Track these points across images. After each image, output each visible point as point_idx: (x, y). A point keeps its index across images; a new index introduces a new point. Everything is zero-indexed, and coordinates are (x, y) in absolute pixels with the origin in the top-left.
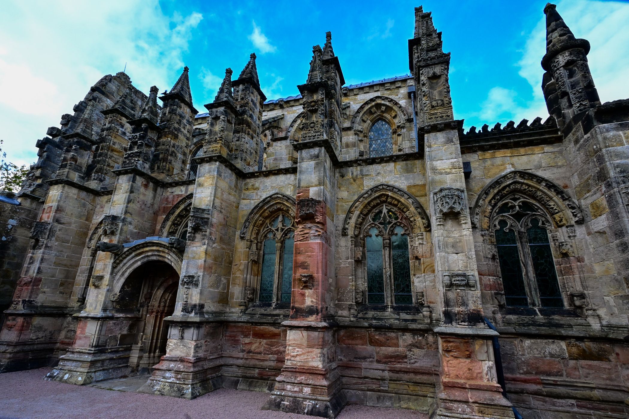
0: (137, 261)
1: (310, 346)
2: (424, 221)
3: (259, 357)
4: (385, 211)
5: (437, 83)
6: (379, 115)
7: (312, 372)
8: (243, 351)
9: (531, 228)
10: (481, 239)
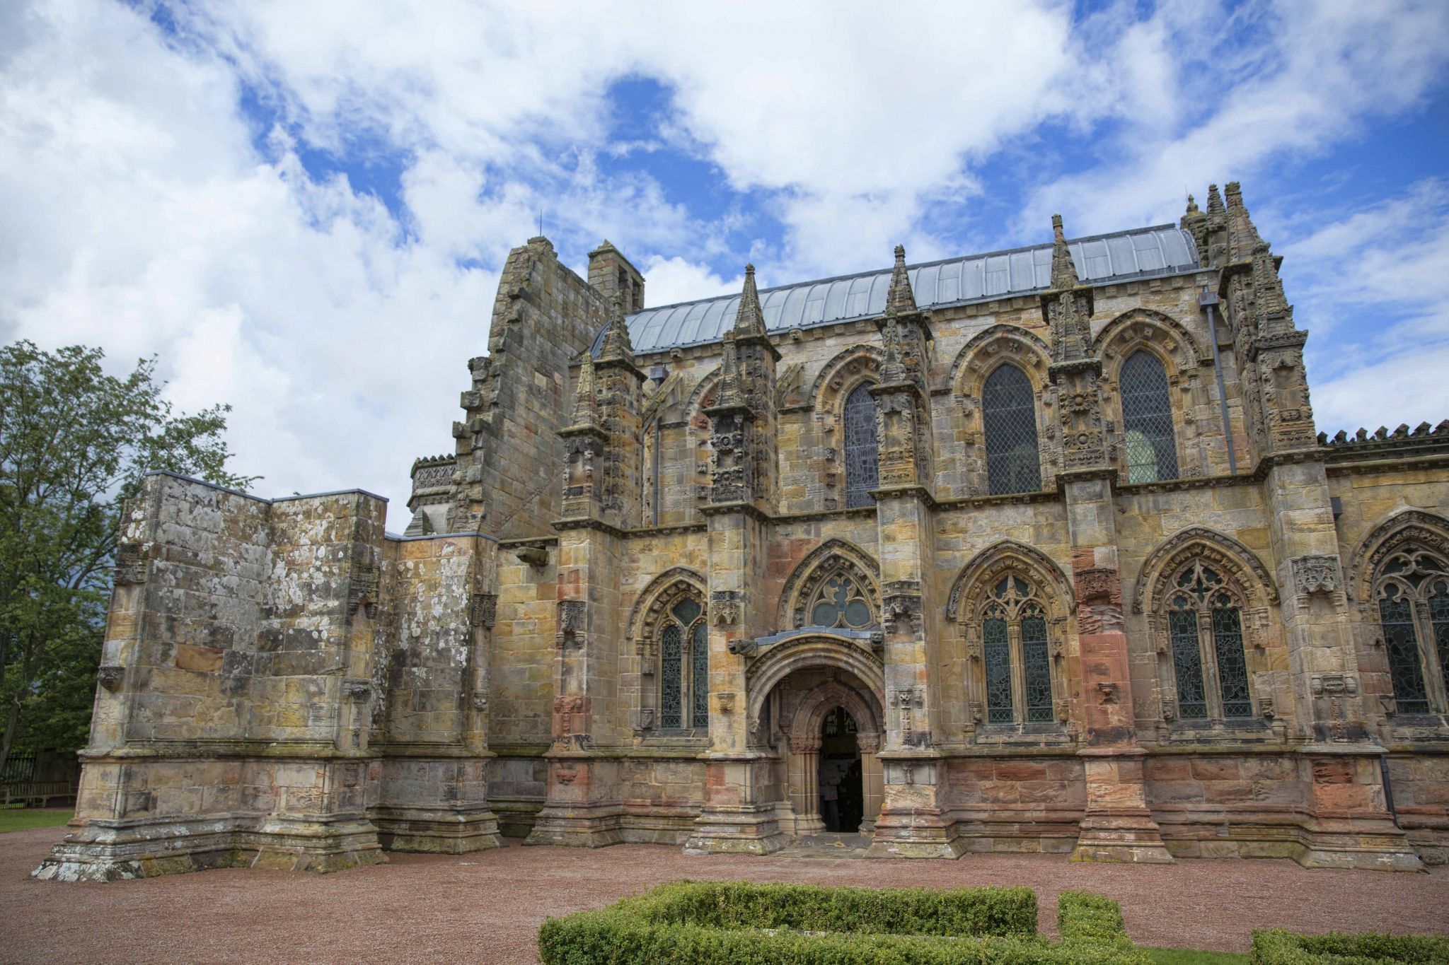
0: (783, 667)
1: (1123, 781)
2: (1269, 589)
3: (1012, 806)
4: (1198, 569)
5: (1287, 378)
6: (1139, 343)
7: (1132, 814)
8: (984, 800)
9: (1435, 596)
10: (1358, 617)
